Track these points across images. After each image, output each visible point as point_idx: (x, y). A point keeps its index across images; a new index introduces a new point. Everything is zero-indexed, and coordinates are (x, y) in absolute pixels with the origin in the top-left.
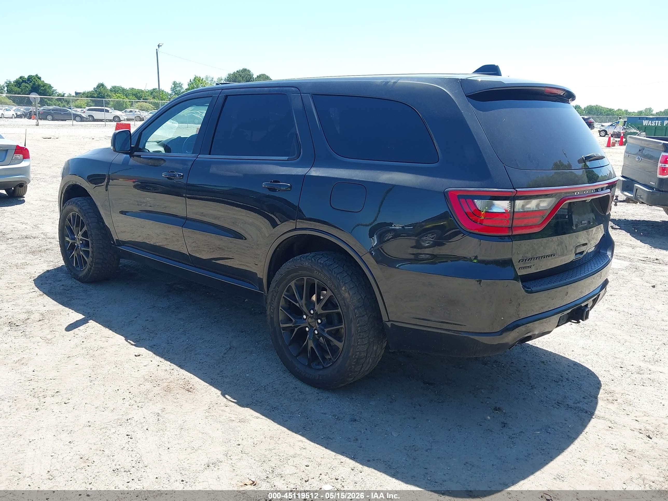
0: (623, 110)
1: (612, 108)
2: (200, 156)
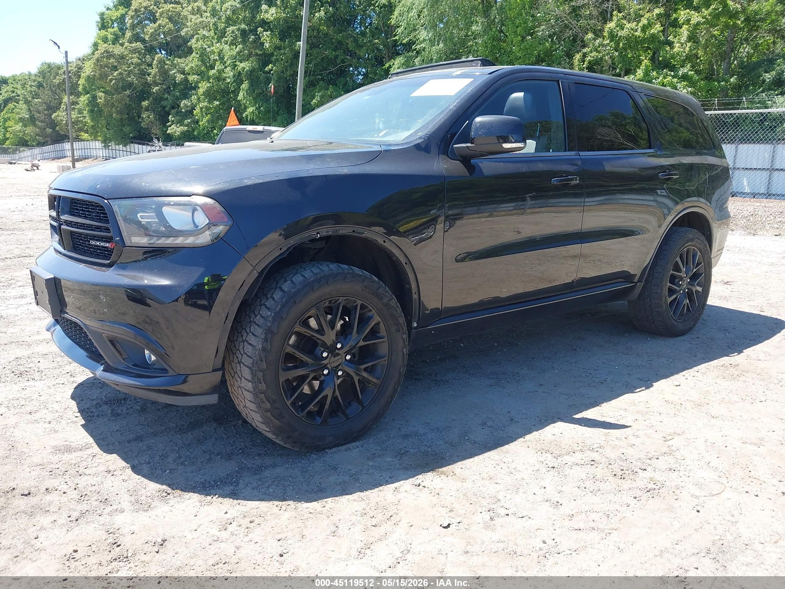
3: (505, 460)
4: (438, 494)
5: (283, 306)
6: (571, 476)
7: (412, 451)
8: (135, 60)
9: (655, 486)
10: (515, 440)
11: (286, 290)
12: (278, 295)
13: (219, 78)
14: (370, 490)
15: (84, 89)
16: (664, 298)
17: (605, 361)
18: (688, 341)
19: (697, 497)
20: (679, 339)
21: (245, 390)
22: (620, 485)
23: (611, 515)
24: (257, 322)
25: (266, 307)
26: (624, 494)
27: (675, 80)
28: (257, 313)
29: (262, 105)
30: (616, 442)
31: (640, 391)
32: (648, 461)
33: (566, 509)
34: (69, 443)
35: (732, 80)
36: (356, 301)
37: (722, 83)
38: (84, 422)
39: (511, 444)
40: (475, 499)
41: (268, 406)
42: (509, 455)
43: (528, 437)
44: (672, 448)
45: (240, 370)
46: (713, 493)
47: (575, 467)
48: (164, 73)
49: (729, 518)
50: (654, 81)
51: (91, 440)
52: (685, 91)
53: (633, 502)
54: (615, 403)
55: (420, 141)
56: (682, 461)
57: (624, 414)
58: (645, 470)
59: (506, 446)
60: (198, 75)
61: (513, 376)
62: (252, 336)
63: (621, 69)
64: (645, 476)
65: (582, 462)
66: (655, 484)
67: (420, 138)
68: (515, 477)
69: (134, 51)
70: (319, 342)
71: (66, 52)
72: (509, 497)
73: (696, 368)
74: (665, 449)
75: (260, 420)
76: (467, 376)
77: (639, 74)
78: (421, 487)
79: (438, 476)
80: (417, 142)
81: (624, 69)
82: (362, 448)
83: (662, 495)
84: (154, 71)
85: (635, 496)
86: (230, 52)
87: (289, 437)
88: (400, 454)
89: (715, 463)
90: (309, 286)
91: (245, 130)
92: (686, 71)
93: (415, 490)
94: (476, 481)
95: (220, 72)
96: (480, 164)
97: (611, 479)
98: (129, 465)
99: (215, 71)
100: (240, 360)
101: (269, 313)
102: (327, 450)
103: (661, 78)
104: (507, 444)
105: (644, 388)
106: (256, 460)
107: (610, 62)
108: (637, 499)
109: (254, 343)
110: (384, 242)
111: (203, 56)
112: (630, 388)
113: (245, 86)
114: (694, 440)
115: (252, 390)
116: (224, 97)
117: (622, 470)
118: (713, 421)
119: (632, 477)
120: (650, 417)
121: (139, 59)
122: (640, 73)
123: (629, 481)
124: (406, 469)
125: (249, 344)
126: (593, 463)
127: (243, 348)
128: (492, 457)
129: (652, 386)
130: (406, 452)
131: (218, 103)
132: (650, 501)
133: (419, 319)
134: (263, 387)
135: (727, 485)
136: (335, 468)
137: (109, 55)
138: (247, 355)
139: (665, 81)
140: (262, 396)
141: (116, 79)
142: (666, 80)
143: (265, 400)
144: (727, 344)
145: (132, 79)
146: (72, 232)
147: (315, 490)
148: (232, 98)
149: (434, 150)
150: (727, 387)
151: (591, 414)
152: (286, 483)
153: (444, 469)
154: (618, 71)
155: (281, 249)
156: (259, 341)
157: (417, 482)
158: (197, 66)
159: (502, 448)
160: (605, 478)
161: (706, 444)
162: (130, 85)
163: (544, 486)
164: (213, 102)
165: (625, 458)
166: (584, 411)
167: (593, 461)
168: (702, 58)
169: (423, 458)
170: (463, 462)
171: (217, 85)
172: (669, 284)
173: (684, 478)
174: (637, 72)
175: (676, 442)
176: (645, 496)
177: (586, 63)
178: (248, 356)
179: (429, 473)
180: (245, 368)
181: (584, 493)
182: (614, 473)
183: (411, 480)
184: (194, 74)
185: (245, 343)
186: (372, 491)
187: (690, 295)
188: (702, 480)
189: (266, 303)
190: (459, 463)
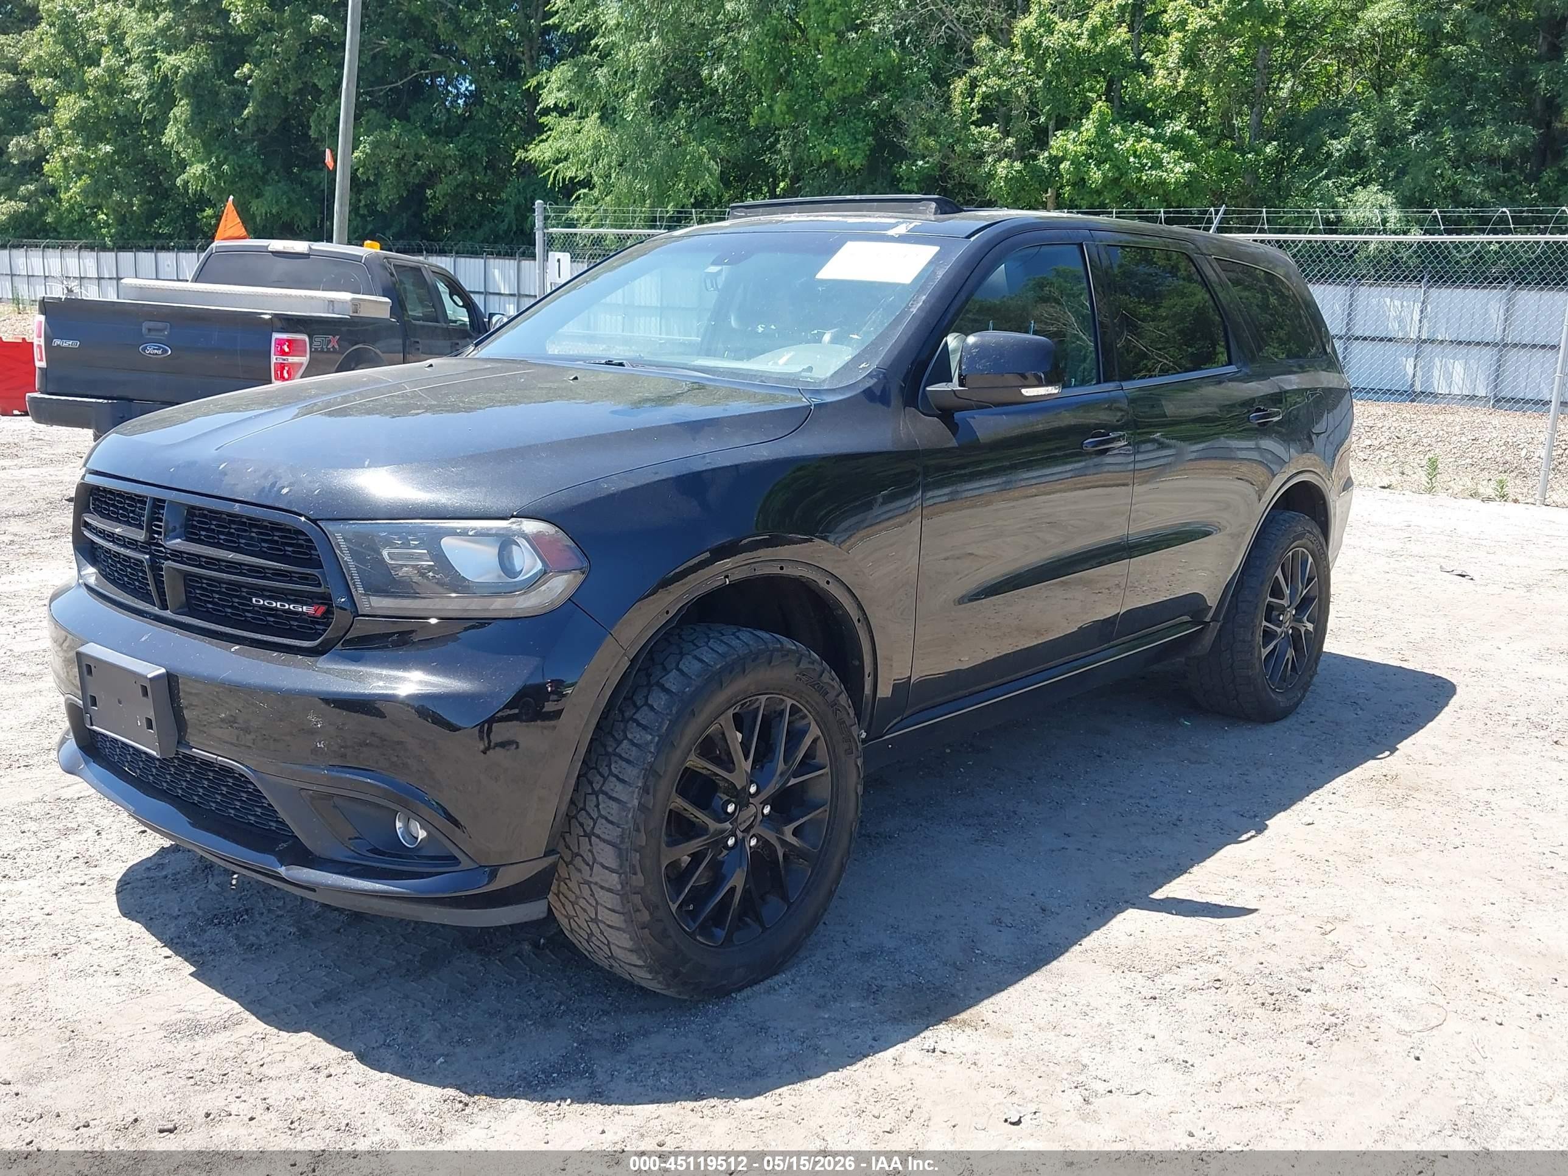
3: (1063, 989)
4: (975, 1064)
5: (673, 723)
6: (1190, 1012)
7: (889, 984)
9: (1334, 1020)
10: (1067, 951)
11: (674, 689)
12: (659, 700)
13: (110, 89)
14: (850, 1065)
16: (1257, 649)
17: (1163, 779)
18: (1297, 730)
19: (1406, 1033)
20: (1278, 725)
21: (602, 888)
22: (1278, 1021)
23: (1282, 1078)
24: (624, 755)
25: (639, 724)
26: (1288, 1038)
27: (1158, 146)
28: (619, 737)
29: (226, 159)
30: (1244, 942)
31: (1249, 839)
32: (1306, 974)
33: (1205, 1072)
34: (191, 1016)
35: (1268, 150)
36: (783, 700)
37: (1250, 156)
38: (193, 969)
39: (1061, 958)
40: (1044, 1068)
41: (645, 916)
42: (1066, 979)
43: (1087, 942)
44: (1340, 946)
45: (590, 851)
46: (1432, 1025)
47: (1190, 995)
49: (1468, 1066)
50: (1116, 145)
51: (235, 1006)
52: (1178, 169)
53: (1309, 1051)
54: (1211, 864)
55: (871, 382)
56: (1364, 970)
57: (1237, 886)
58: (1309, 990)
59: (1055, 963)
60: (56, 77)
61: (1009, 818)
62: (617, 783)
63: (1048, 117)
64: (1310, 1001)
65: (1199, 984)
66: (1333, 1015)
67: (870, 375)
68: (1097, 1020)
70: (722, 784)
72: (1099, 1059)
73: (1328, 787)
74: (1328, 951)
75: (629, 944)
76: (924, 824)
77: (1088, 130)
78: (937, 1052)
79: (959, 1031)
80: (868, 385)
81: (1054, 116)
82: (793, 986)
83: (1351, 1034)
85: (1307, 1039)
86: (138, 26)
87: (676, 974)
88: (872, 992)
89: (1416, 969)
90: (715, 679)
91: (264, 250)
92: (1178, 128)
93: (930, 1060)
94: (1030, 1035)
95: (114, 73)
96: (971, 421)
97: (1259, 1011)
98: (351, 1053)
99: (100, 71)
100: (588, 830)
101: (649, 737)
102: (734, 995)
103: (1131, 141)
104: (1055, 958)
105: (1253, 833)
106: (604, 1023)
107: (1025, 99)
108: (1315, 1045)
109: (624, 798)
110: (828, 582)
111: (69, 31)
112: (1230, 835)
113: (181, 110)
114: (1370, 929)
115: (619, 887)
116: (125, 135)
117: (1272, 994)
118: (1389, 889)
119: (1292, 1006)
120: (1283, 889)
122: (1089, 127)
123: (1290, 1014)
124: (895, 1020)
125: (611, 798)
126: (1218, 984)
127: (597, 806)
128: (1039, 987)
129: (1266, 827)
130: (880, 988)
131: (109, 148)
132: (1334, 1048)
133: (870, 724)
134: (638, 880)
135: (1448, 1008)
136: (764, 1029)
138: (606, 819)
139: (1139, 146)
140: (637, 899)
142: (1141, 144)
143: (642, 908)
144: (1366, 734)
146: (186, 575)
147: (746, 1074)
148: (145, 137)
149: (896, 400)
150: (1392, 823)
151: (1177, 889)
152: (689, 1065)
153: (964, 1016)
154: (1043, 119)
155: (667, 612)
156: (633, 792)
157: (929, 1044)
158: (52, 55)
159: (1048, 967)
160: (1248, 1011)
161: (1392, 934)
163: (1151, 1033)
164: (95, 146)
165: (1267, 971)
166: (1164, 884)
167: (1219, 980)
168: (1210, 104)
169: (916, 998)
170: (991, 1000)
171: (105, 104)
172: (1264, 623)
173: (1375, 1000)
174: (1082, 125)
175: (1342, 935)
176: (1325, 1039)
177: (976, 99)
178: (611, 823)
179: (941, 1026)
180: (602, 845)
181: (1222, 1042)
182: (1260, 1001)
183: (913, 1041)
184: (43, 74)
185: (601, 797)
186: (854, 1067)
187: (1295, 639)
188: (1405, 1003)
189: (637, 716)
190: (986, 1002)
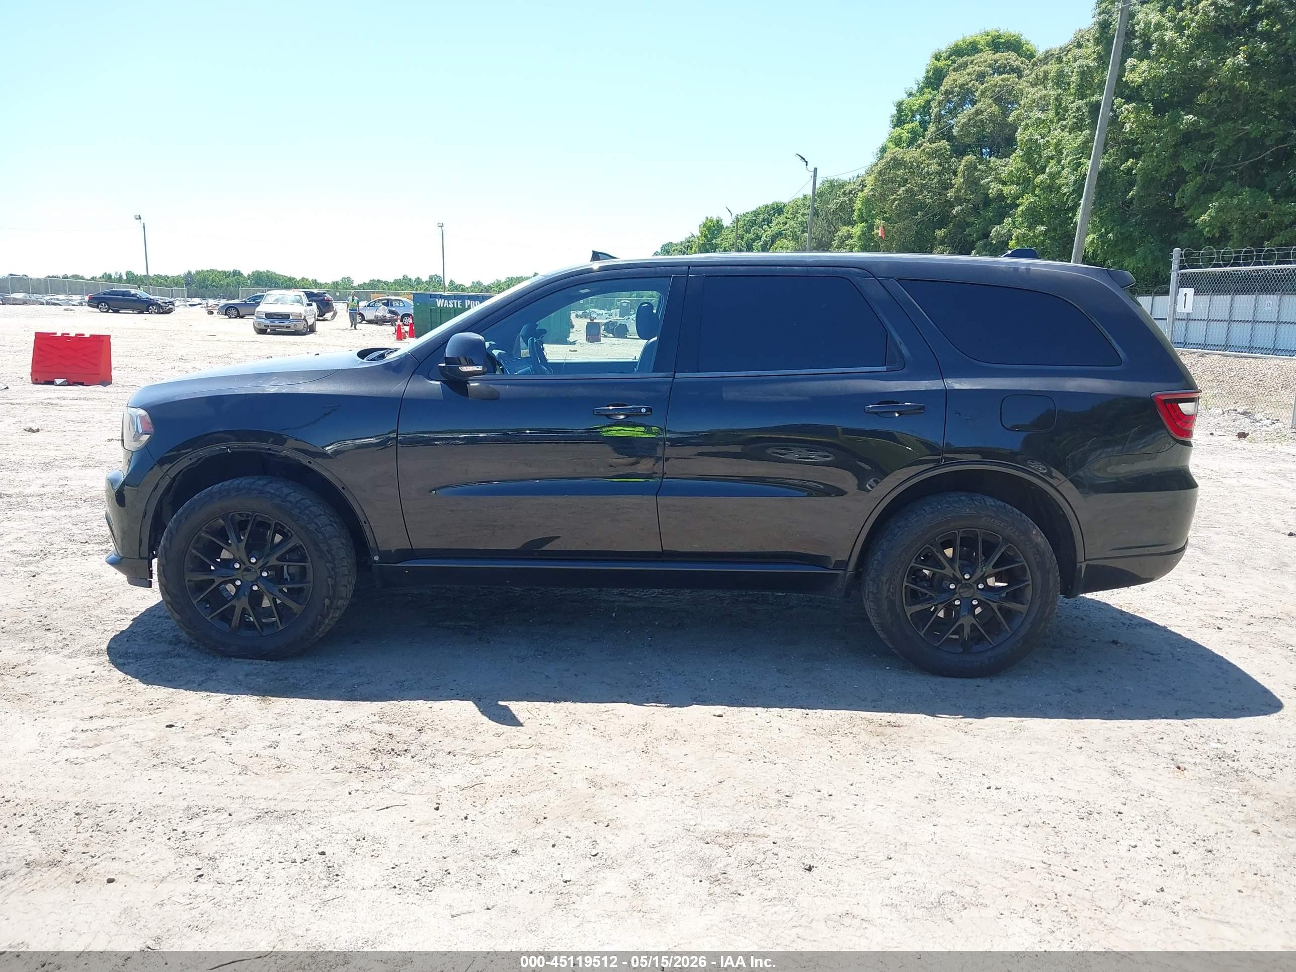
0: (310, 280)
1: (293, 276)
2: (677, 375)
8: (934, 168)
13: (1051, 188)
15: (861, 216)
29: (1112, 229)
48: (972, 183)
60: (1018, 184)
69: (935, 153)
71: (816, 169)
84: (958, 181)
86: (1072, 142)
95: (1053, 176)
99: (1045, 176)
111: (1032, 151)
121: (940, 165)
131: (1043, 228)
137: (897, 163)
141: (900, 199)
145: (926, 197)
158: (1018, 170)
162: (922, 206)
164: (1035, 228)
171: (1045, 198)
184: (1013, 183)
